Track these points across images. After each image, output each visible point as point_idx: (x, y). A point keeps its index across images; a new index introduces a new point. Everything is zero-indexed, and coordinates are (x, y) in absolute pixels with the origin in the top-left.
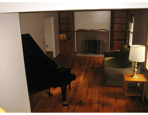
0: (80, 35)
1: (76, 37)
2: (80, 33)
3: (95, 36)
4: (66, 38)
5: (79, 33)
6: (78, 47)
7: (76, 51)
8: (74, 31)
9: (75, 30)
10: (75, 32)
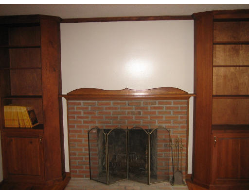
0: (82, 112)
1: (68, 117)
2: (82, 102)
3: (139, 113)
4: (28, 124)
5: (80, 104)
6: (75, 154)
7: (67, 170)
8: (60, 95)
9: (64, 92)
10: (64, 100)
